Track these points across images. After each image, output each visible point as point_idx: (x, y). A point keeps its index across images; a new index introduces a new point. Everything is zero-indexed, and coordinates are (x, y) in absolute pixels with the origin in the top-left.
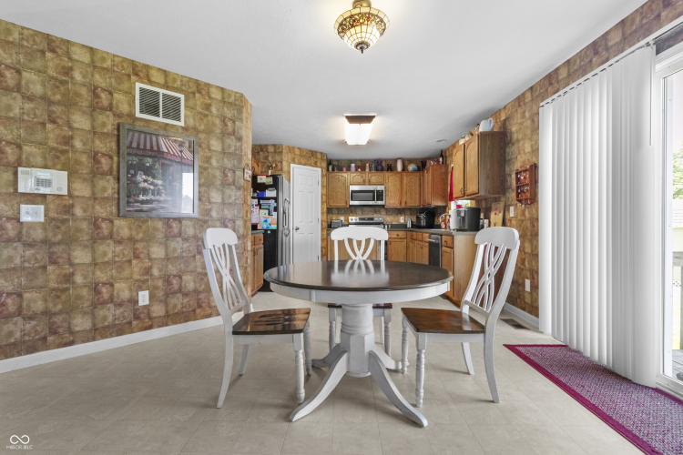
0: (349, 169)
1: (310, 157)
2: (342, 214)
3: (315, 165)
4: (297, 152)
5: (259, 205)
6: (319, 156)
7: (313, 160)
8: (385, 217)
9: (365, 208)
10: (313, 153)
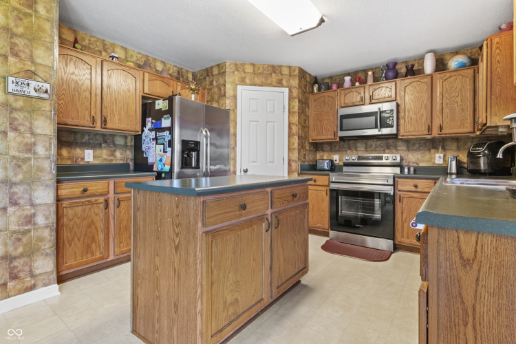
0: (340, 85)
1: (270, 74)
2: (336, 151)
3: (280, 84)
4: (249, 69)
5: (156, 139)
6: (286, 71)
7: (275, 78)
8: (404, 154)
9: (370, 142)
10: (275, 69)
